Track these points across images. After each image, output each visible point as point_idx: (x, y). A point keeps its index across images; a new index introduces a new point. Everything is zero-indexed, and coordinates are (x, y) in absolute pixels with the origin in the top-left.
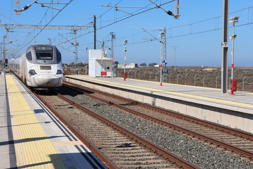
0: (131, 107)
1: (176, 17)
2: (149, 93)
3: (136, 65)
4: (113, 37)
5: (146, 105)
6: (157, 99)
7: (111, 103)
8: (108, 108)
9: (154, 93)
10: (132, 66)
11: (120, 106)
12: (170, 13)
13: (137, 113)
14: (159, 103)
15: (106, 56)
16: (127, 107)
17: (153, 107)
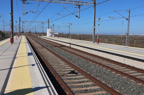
0: (63, 48)
1: (79, 18)
2: (69, 43)
3: (59, 33)
4: (54, 25)
5: (68, 47)
6: (71, 45)
7: (56, 46)
8: (56, 48)
9: (71, 43)
10: (57, 34)
11: (59, 47)
12: (77, 16)
13: (67, 51)
14: (72, 46)
15: (52, 31)
16: (61, 47)
17: (70, 48)
